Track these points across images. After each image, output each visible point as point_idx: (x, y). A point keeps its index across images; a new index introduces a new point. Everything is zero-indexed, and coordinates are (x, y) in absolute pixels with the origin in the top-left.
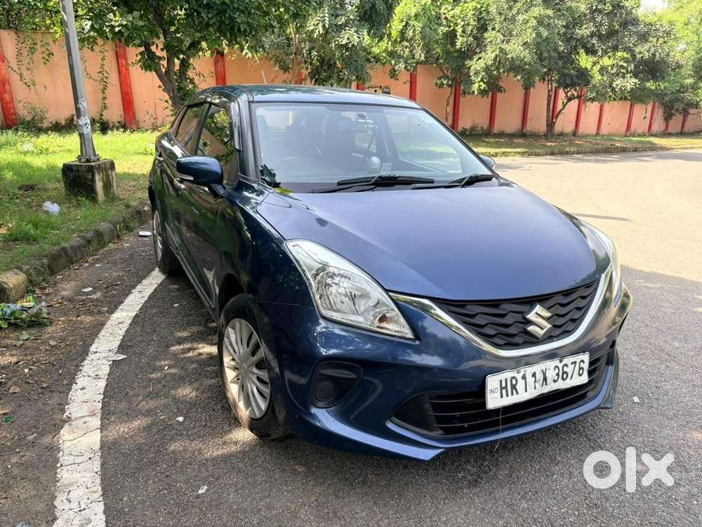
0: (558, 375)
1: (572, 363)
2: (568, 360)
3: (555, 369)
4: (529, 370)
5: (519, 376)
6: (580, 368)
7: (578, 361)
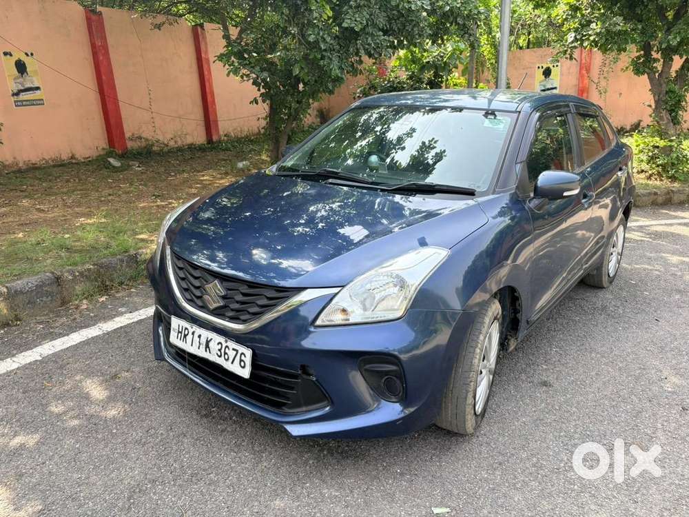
0: (220, 350)
1: (233, 349)
2: (232, 344)
3: (218, 344)
4: (199, 331)
5: (191, 331)
6: (241, 360)
7: (240, 352)
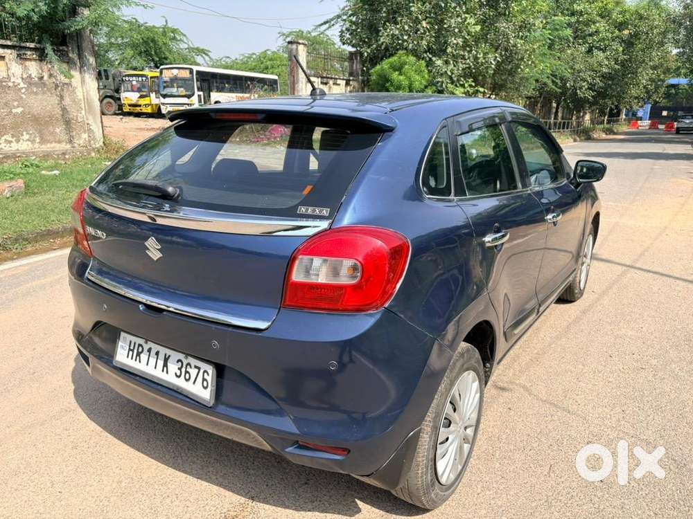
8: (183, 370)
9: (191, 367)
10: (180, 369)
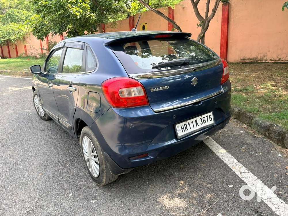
8: (203, 121)
9: (204, 118)
10: (201, 121)
